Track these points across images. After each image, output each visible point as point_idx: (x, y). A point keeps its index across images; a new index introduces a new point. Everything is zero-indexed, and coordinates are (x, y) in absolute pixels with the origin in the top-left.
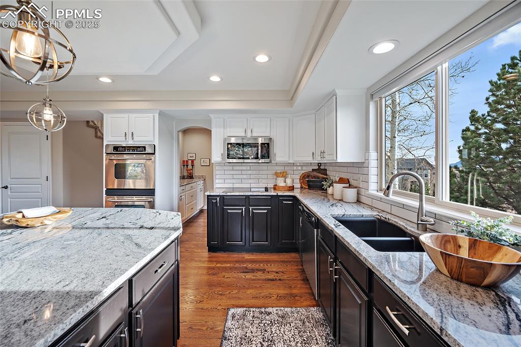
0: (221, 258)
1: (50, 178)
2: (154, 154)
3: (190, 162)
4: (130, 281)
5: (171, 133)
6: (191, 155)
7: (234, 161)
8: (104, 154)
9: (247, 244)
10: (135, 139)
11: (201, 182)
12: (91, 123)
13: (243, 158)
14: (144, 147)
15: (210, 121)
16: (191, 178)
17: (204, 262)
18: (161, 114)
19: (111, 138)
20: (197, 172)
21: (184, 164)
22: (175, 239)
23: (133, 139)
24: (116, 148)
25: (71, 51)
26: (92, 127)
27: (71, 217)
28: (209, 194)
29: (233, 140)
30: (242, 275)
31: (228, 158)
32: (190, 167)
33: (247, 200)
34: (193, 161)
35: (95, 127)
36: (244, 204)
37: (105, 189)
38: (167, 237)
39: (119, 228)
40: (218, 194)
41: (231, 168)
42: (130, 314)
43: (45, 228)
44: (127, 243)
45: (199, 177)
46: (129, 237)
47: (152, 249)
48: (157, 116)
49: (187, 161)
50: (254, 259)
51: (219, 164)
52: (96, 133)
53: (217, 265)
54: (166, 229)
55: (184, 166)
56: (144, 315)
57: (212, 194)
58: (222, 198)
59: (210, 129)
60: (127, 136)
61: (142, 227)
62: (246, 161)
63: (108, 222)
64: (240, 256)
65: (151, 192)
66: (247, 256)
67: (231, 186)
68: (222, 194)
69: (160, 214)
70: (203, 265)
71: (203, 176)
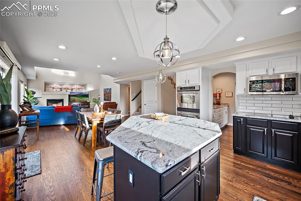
0: (244, 160)
1: (157, 102)
2: (199, 90)
3: (218, 95)
4: (200, 151)
5: (208, 78)
6: (219, 90)
7: (255, 93)
8: (177, 91)
9: (269, 157)
10: (189, 84)
11: (226, 108)
12: (170, 77)
13: (263, 91)
14: (194, 87)
15: (235, 67)
16: (219, 105)
17: (231, 158)
18: (203, 68)
19: (179, 83)
20: (223, 101)
21: (215, 95)
22: (218, 137)
23: (189, 83)
24: (181, 88)
25: (178, 51)
26: (170, 79)
27: (169, 118)
28: (234, 115)
29: (254, 79)
30: (266, 179)
31: (250, 91)
32: (218, 98)
33: (269, 123)
34: (220, 94)
35: (171, 80)
36: (266, 126)
37: (177, 108)
38: (214, 135)
39: (189, 126)
40: (242, 116)
41: (253, 98)
42: (200, 166)
43: (162, 121)
44: (195, 133)
45: (225, 104)
46: (195, 131)
47: (208, 139)
48: (201, 70)
49: (216, 94)
50: (278, 170)
51: (242, 96)
52: (172, 81)
53: (242, 164)
54: (212, 131)
55: (214, 97)
56: (206, 169)
57: (237, 116)
58: (245, 119)
59: (235, 73)
60: (186, 82)
61: (199, 127)
62: (265, 93)
63: (183, 122)
64: (262, 164)
65: (197, 111)
66: (269, 166)
67: (253, 111)
68: (245, 116)
69: (206, 123)
70: (231, 160)
71: (227, 103)
